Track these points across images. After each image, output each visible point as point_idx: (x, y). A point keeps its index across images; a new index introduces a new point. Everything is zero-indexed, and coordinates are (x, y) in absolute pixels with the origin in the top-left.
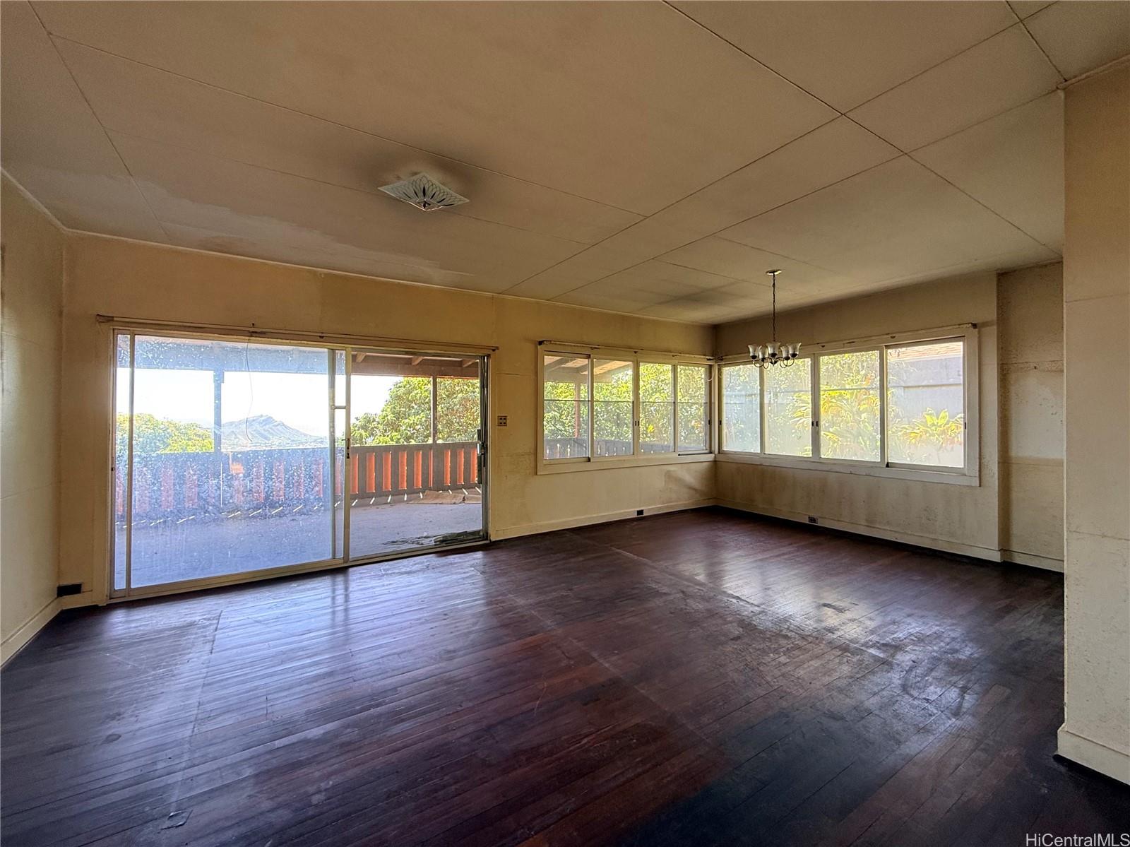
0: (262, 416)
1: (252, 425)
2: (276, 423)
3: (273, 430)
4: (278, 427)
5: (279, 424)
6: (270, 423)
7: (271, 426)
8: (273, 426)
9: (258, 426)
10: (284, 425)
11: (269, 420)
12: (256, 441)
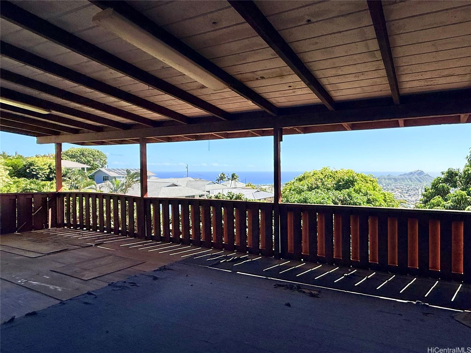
0: (419, 170)
1: (414, 175)
2: (425, 174)
3: (423, 177)
4: (426, 176)
5: (426, 175)
6: (422, 174)
7: (423, 175)
8: (424, 176)
9: (417, 176)
10: (428, 175)
11: (421, 173)
12: (416, 183)
